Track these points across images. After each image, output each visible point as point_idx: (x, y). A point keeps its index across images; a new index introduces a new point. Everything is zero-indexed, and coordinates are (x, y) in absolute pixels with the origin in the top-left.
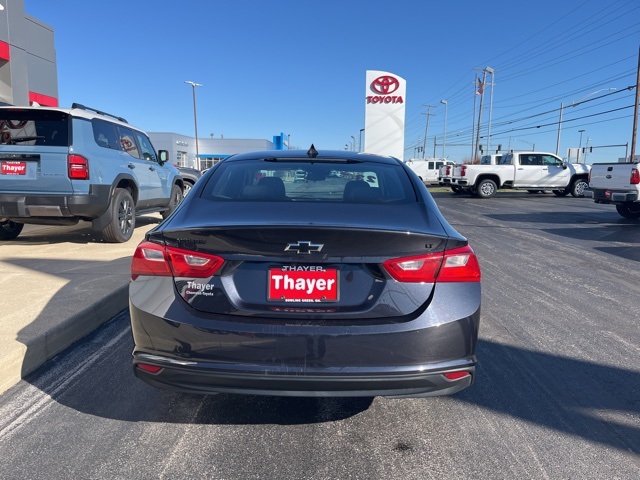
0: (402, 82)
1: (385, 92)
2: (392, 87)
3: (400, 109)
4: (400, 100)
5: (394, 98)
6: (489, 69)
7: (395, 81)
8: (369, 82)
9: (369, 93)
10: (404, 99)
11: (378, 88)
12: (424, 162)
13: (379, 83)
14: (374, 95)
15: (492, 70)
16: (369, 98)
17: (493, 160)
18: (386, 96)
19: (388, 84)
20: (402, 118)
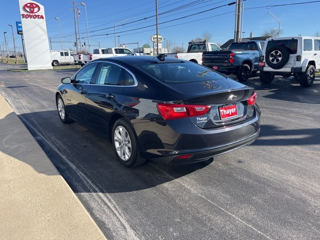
0: (42, 7)
1: (32, 12)
2: (36, 10)
3: (43, 22)
4: (42, 17)
5: (39, 16)
6: (83, 3)
7: (37, 6)
8: (21, 6)
9: (22, 12)
10: (44, 16)
11: (28, 9)
12: (57, 52)
13: (28, 7)
14: (26, 13)
15: (84, 4)
16: (23, 15)
17: (100, 51)
18: (34, 14)
19: (34, 8)
20: (45, 28)
